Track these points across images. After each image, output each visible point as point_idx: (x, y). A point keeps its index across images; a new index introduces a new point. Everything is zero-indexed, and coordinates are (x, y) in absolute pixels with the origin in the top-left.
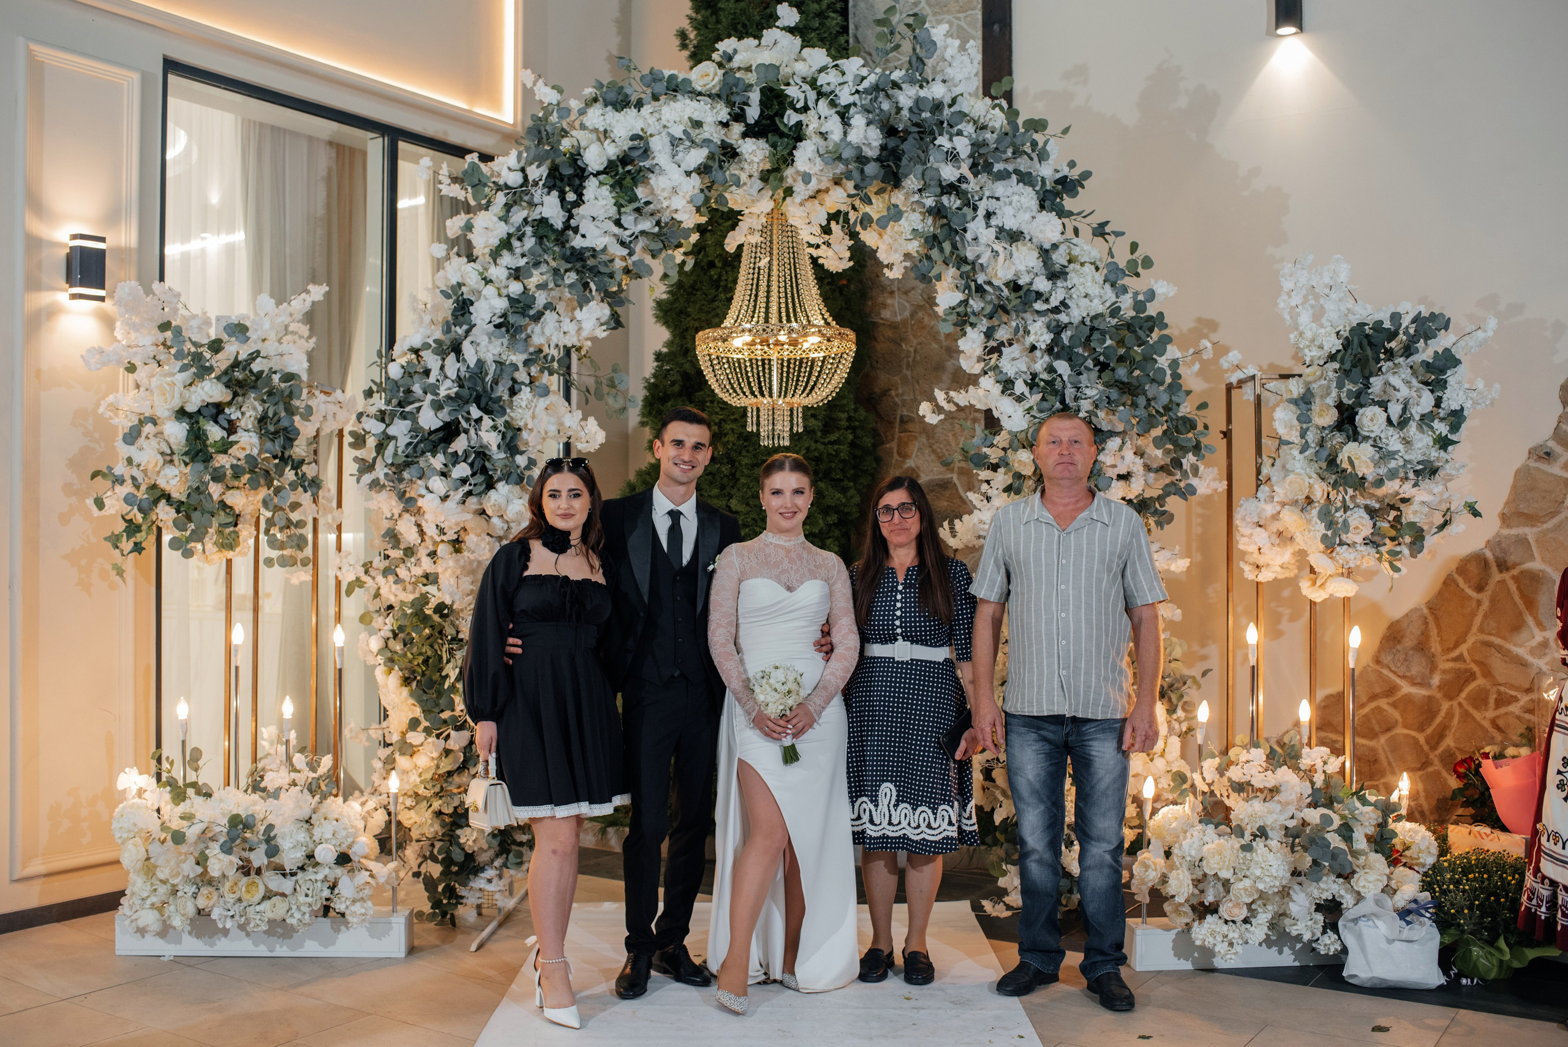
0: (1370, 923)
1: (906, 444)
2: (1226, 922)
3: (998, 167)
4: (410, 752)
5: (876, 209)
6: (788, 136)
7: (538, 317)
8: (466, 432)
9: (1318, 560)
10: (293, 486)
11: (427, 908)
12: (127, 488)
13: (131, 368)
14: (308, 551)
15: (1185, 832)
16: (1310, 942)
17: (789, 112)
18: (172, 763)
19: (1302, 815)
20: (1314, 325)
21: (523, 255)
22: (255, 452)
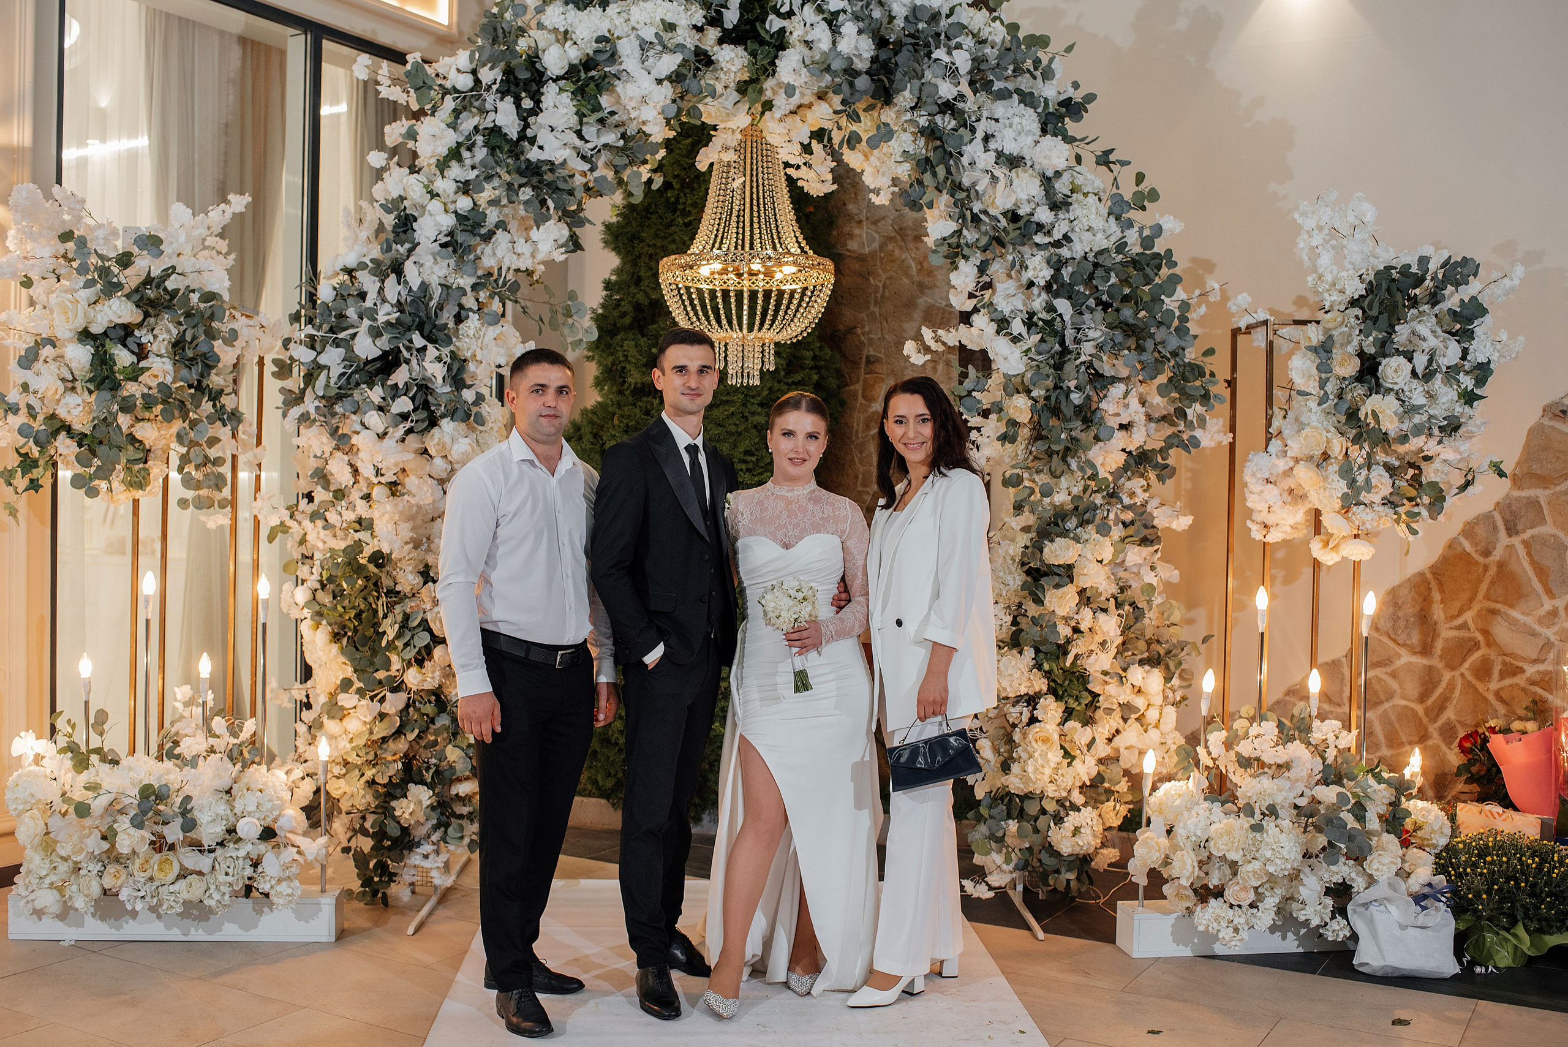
0: (1382, 907)
1: (873, 386)
2: (1231, 906)
3: (998, 85)
4: (340, 715)
5: (865, 127)
6: (769, 44)
7: (488, 237)
8: (407, 362)
9: (1331, 521)
10: (211, 420)
11: (356, 885)
12: (22, 418)
13: (27, 283)
14: (226, 492)
15: (1189, 809)
16: (1318, 927)
17: (772, 17)
18: (73, 727)
19: (1313, 792)
20: (1335, 268)
21: (473, 167)
22: (169, 380)
